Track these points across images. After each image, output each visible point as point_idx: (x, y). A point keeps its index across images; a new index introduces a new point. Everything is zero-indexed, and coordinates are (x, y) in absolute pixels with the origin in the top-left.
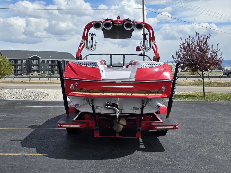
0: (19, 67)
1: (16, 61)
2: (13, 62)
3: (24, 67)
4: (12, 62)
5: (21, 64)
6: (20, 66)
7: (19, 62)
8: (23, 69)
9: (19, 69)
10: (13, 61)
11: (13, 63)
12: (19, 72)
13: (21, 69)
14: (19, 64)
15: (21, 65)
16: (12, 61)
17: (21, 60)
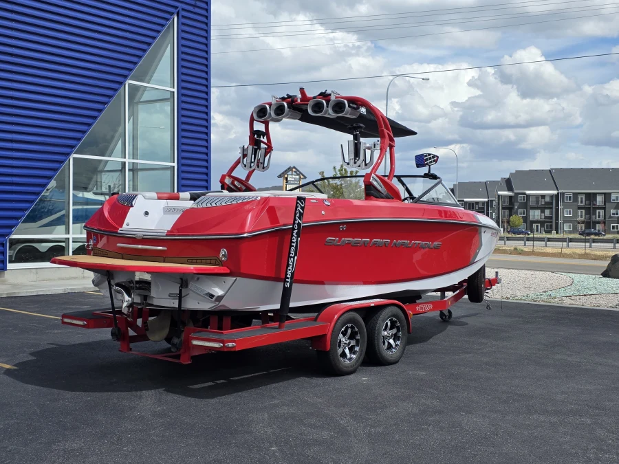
0: (599, 213)
1: (591, 197)
2: (584, 200)
3: (613, 214)
4: (582, 198)
5: (605, 204)
6: (602, 212)
7: (600, 199)
8: (610, 217)
9: (599, 217)
10: (584, 197)
11: (584, 202)
12: (599, 227)
13: (605, 218)
14: (598, 204)
15: (604, 208)
16: (580, 197)
17: (605, 193)
